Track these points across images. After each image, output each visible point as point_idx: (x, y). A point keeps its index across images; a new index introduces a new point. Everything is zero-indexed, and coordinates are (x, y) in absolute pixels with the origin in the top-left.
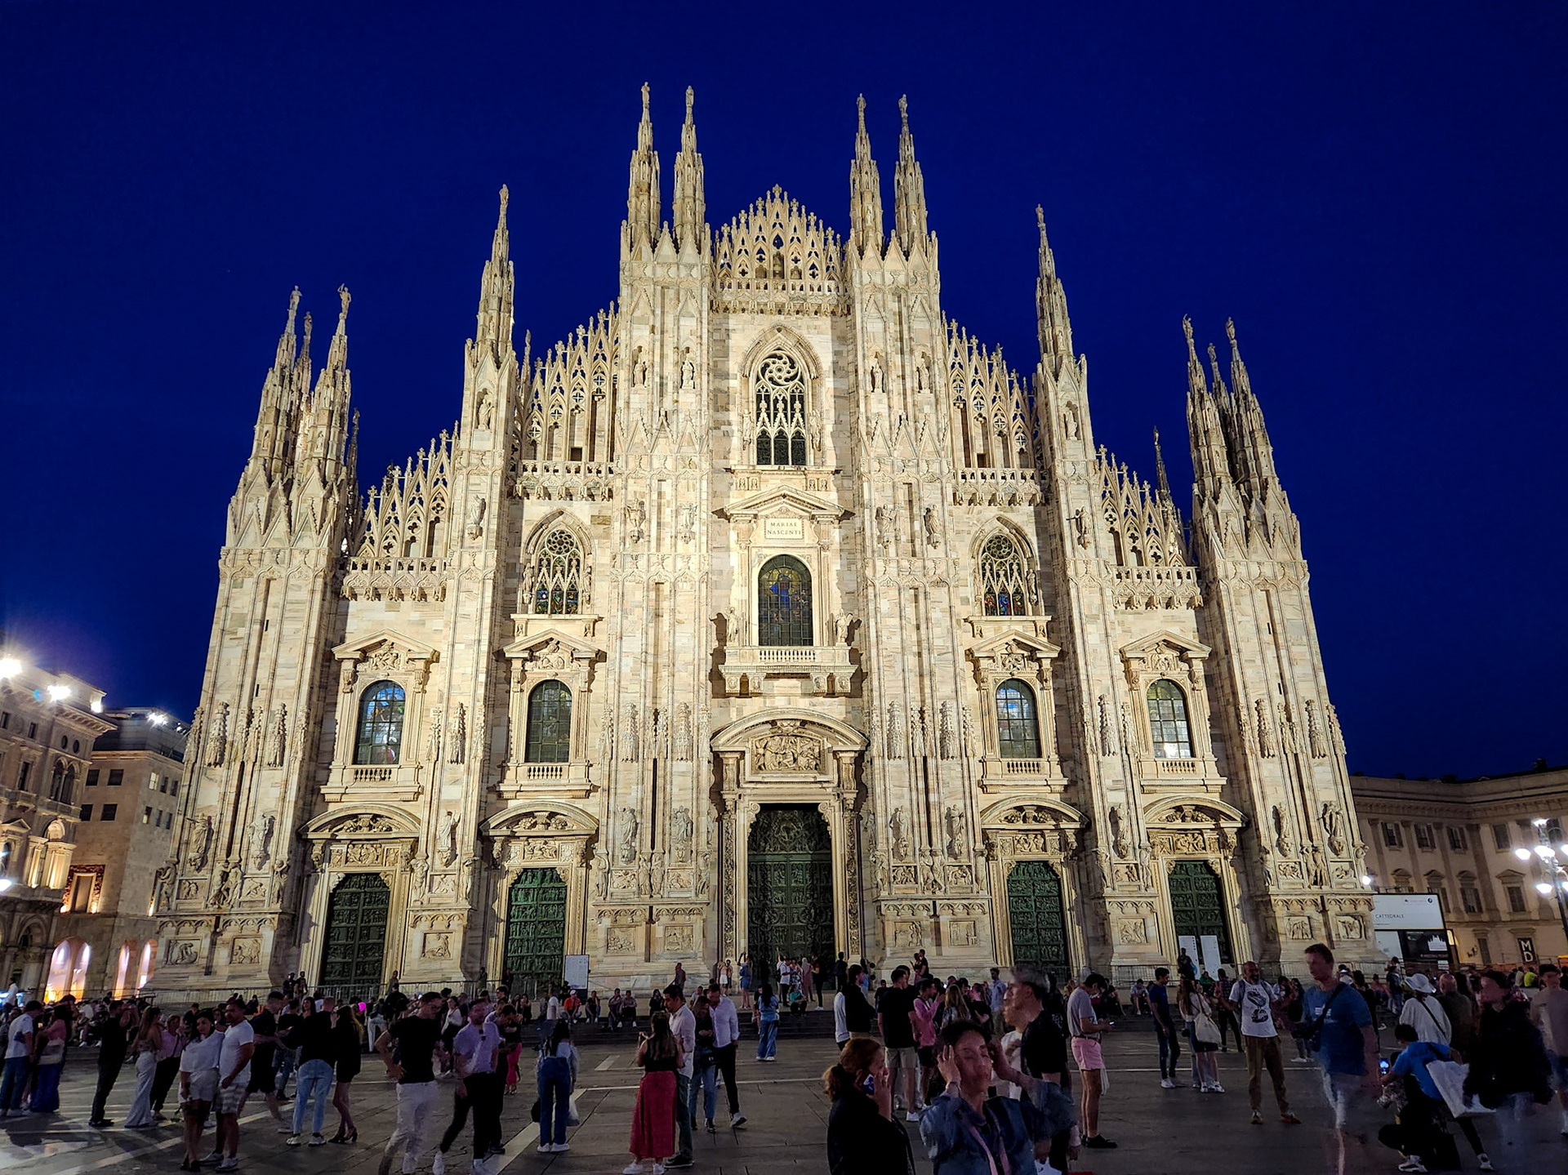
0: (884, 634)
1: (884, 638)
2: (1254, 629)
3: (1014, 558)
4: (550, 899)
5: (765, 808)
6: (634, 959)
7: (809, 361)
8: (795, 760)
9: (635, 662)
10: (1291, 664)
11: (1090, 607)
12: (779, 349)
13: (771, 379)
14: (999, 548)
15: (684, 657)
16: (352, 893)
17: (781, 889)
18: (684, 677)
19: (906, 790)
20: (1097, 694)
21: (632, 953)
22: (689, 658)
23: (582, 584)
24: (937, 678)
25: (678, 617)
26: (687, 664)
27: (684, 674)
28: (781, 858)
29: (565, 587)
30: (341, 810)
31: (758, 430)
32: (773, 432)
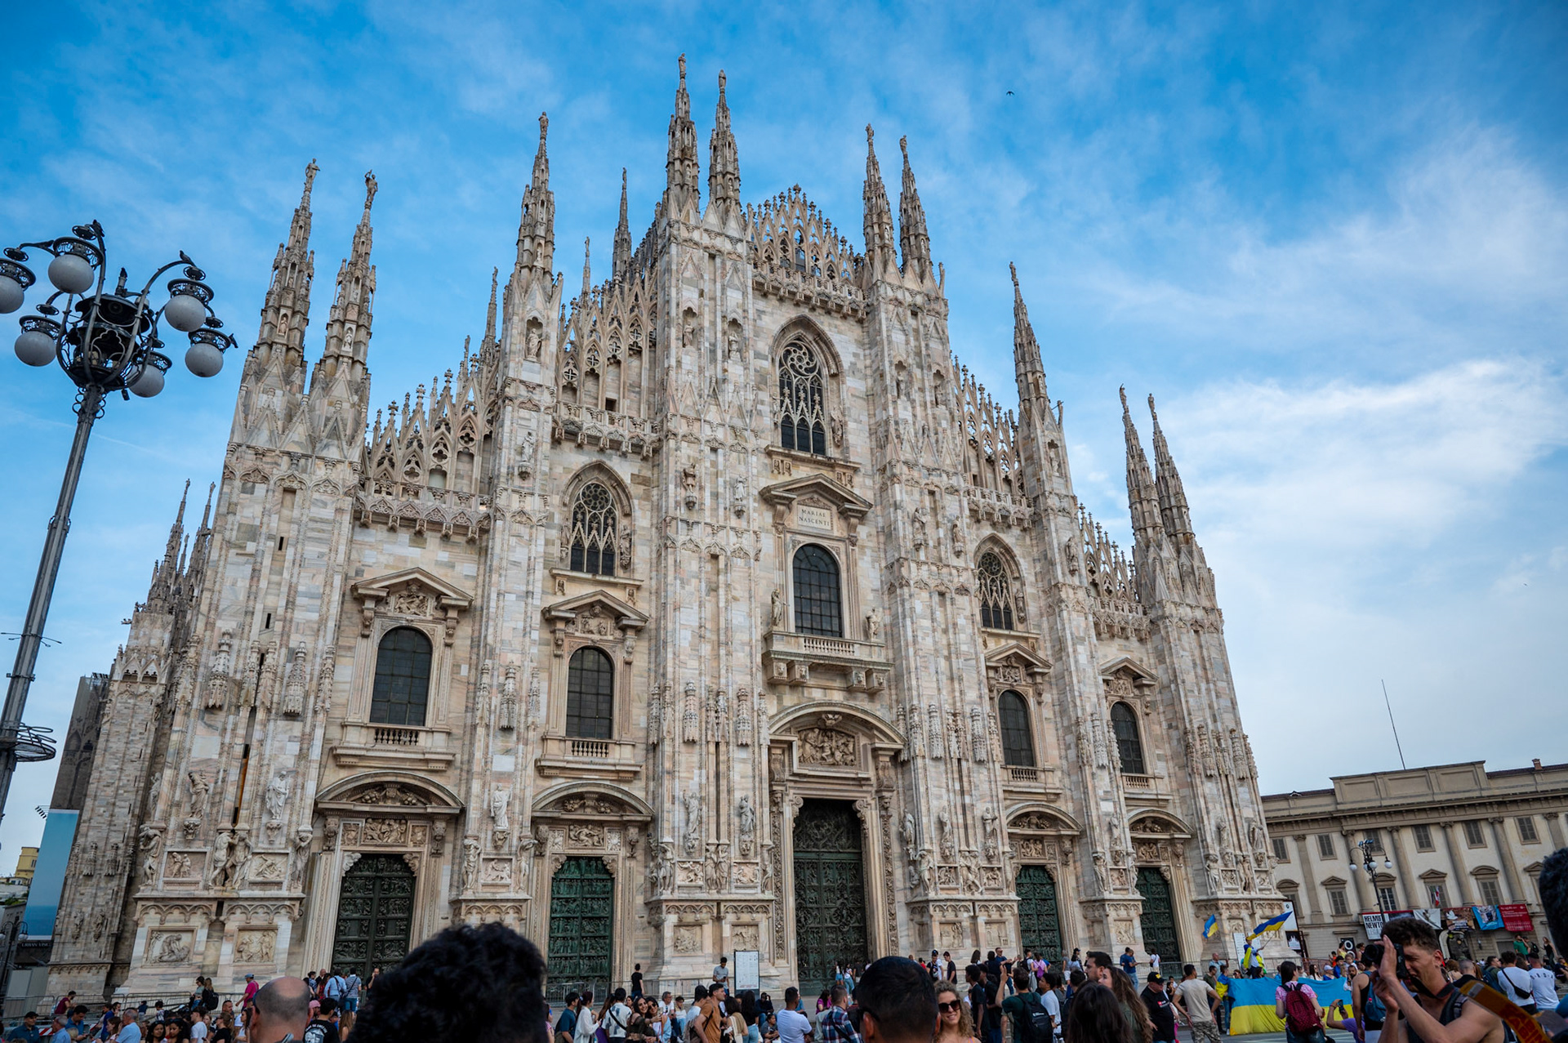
0: (920, 634)
1: (920, 639)
2: (1191, 664)
3: (1002, 576)
4: (595, 892)
5: (808, 801)
6: (702, 960)
7: (829, 357)
8: (833, 754)
9: (693, 636)
10: (1217, 697)
11: (1078, 628)
12: (798, 339)
13: (793, 366)
14: (991, 564)
15: (740, 637)
16: (367, 878)
17: (814, 889)
18: (741, 657)
19: (944, 791)
20: (1089, 710)
21: (700, 953)
22: (746, 638)
23: (620, 544)
24: (965, 683)
25: (734, 593)
26: (743, 644)
27: (741, 655)
28: (813, 856)
29: (601, 546)
30: (367, 776)
31: (783, 414)
32: (796, 419)
